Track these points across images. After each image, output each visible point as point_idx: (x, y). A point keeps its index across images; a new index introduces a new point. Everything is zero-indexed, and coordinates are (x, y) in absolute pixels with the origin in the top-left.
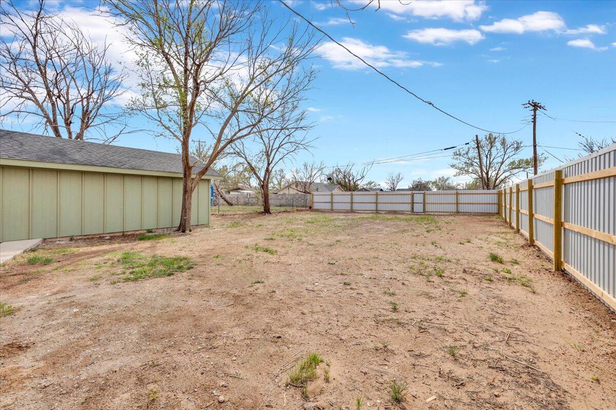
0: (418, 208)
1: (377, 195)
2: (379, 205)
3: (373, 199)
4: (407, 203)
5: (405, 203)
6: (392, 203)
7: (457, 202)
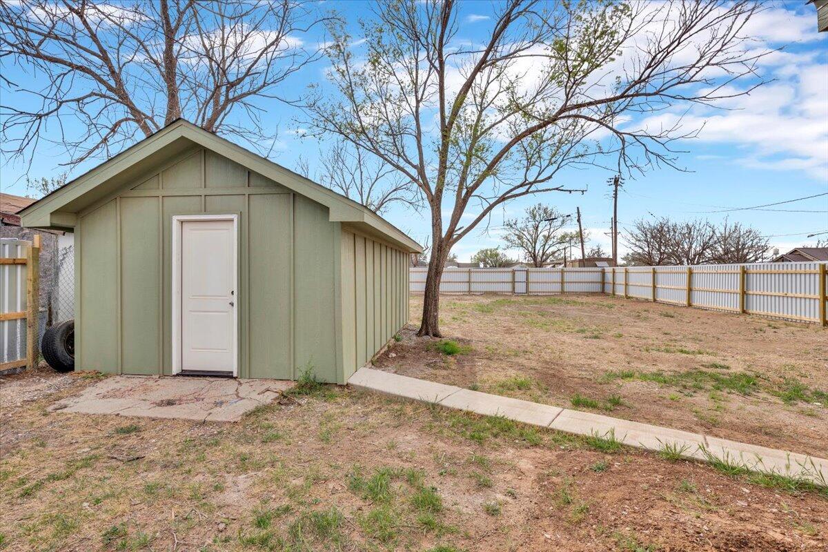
0: (520, 288)
1: (470, 272)
2: (472, 285)
3: (465, 277)
4: (507, 282)
5: (504, 282)
6: (489, 282)
7: (562, 280)
